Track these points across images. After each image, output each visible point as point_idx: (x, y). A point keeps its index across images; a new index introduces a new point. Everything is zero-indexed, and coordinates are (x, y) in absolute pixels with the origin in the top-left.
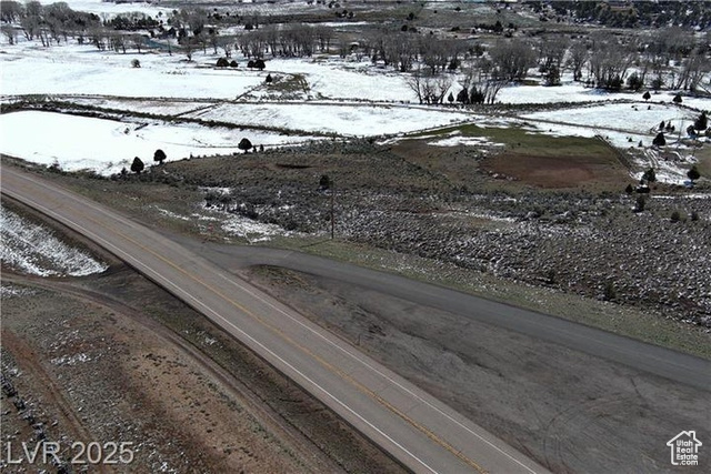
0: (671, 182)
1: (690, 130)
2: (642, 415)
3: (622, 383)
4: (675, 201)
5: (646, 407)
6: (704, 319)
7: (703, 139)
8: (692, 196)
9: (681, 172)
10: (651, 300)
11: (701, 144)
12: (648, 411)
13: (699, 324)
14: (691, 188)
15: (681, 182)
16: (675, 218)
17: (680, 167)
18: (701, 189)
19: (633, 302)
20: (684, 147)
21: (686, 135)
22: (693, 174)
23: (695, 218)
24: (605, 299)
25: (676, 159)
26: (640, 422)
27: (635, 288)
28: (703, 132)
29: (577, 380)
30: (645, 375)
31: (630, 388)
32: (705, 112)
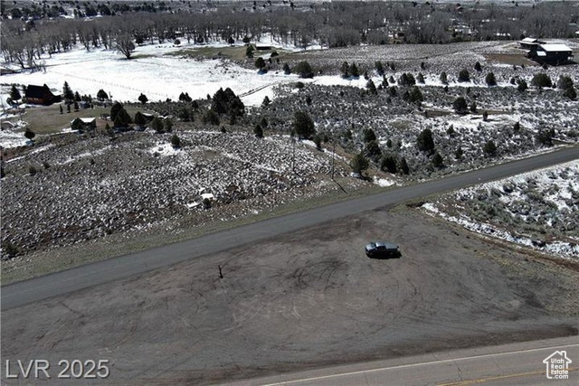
0: (15, 146)
1: (9, 101)
2: (83, 323)
3: (59, 312)
4: (27, 159)
5: (83, 316)
6: (89, 234)
7: (23, 106)
8: (37, 151)
9: (20, 135)
10: (46, 240)
11: (23, 111)
12: (87, 319)
13: (88, 239)
14: (33, 145)
15: (24, 144)
16: (33, 172)
17: (17, 131)
18: (40, 144)
19: (34, 247)
20: (12, 116)
21: (9, 107)
22: (29, 134)
23: (47, 166)
24: (10, 258)
25: (10, 127)
26: (84, 329)
27: (30, 237)
28: (20, 101)
29: (21, 331)
30: (70, 294)
31: (66, 311)
32: (14, 85)
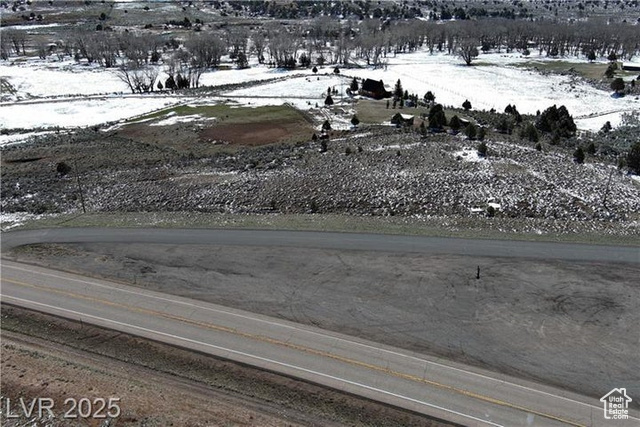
0: (341, 129)
1: (348, 91)
2: (348, 275)
3: (333, 260)
4: (346, 141)
5: (350, 269)
6: (375, 211)
7: (358, 97)
8: (356, 136)
9: (348, 121)
10: (341, 206)
11: (357, 101)
12: (352, 272)
13: (373, 215)
14: (355, 131)
15: (348, 128)
16: (348, 152)
17: (346, 118)
18: (361, 131)
19: (331, 210)
20: (346, 104)
21: (346, 96)
22: (355, 121)
23: (360, 150)
24: (312, 212)
25: (343, 112)
26: (348, 279)
27: (330, 202)
28: (356, 92)
29: (304, 265)
30: (346, 251)
31: (339, 261)
32: (355, 78)
